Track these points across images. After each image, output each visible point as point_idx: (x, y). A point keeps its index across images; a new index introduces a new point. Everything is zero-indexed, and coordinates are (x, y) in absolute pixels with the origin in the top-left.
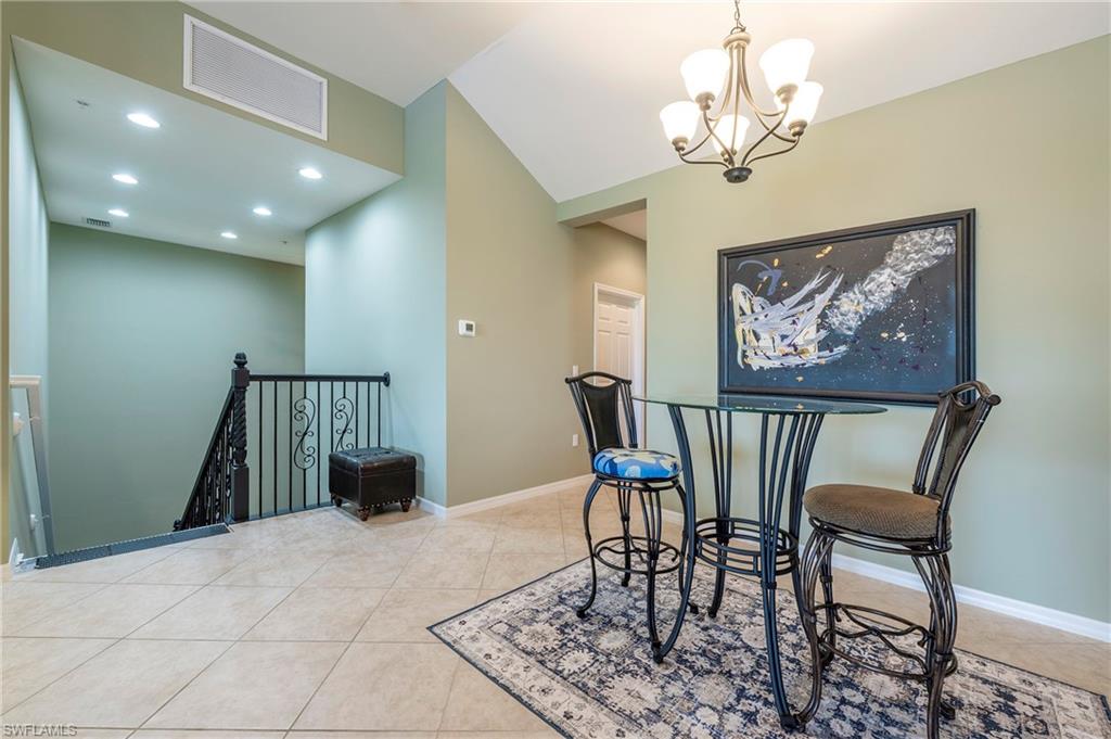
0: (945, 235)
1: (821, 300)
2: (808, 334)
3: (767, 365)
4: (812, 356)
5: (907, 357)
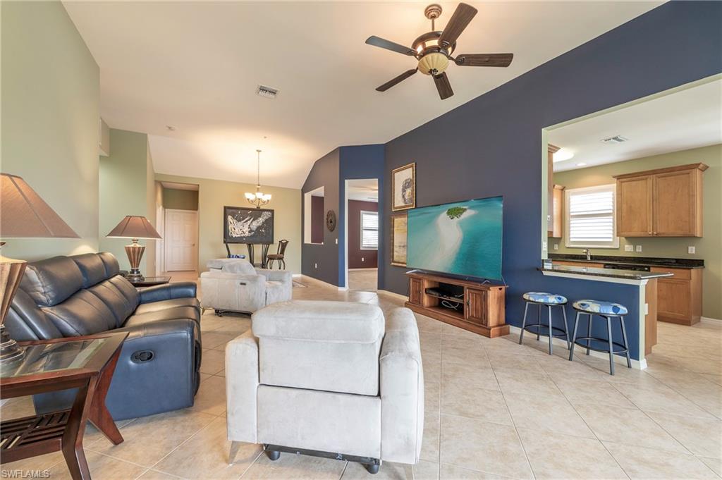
0: (270, 213)
1: (249, 222)
2: (246, 229)
3: (237, 236)
4: (247, 234)
5: (265, 234)
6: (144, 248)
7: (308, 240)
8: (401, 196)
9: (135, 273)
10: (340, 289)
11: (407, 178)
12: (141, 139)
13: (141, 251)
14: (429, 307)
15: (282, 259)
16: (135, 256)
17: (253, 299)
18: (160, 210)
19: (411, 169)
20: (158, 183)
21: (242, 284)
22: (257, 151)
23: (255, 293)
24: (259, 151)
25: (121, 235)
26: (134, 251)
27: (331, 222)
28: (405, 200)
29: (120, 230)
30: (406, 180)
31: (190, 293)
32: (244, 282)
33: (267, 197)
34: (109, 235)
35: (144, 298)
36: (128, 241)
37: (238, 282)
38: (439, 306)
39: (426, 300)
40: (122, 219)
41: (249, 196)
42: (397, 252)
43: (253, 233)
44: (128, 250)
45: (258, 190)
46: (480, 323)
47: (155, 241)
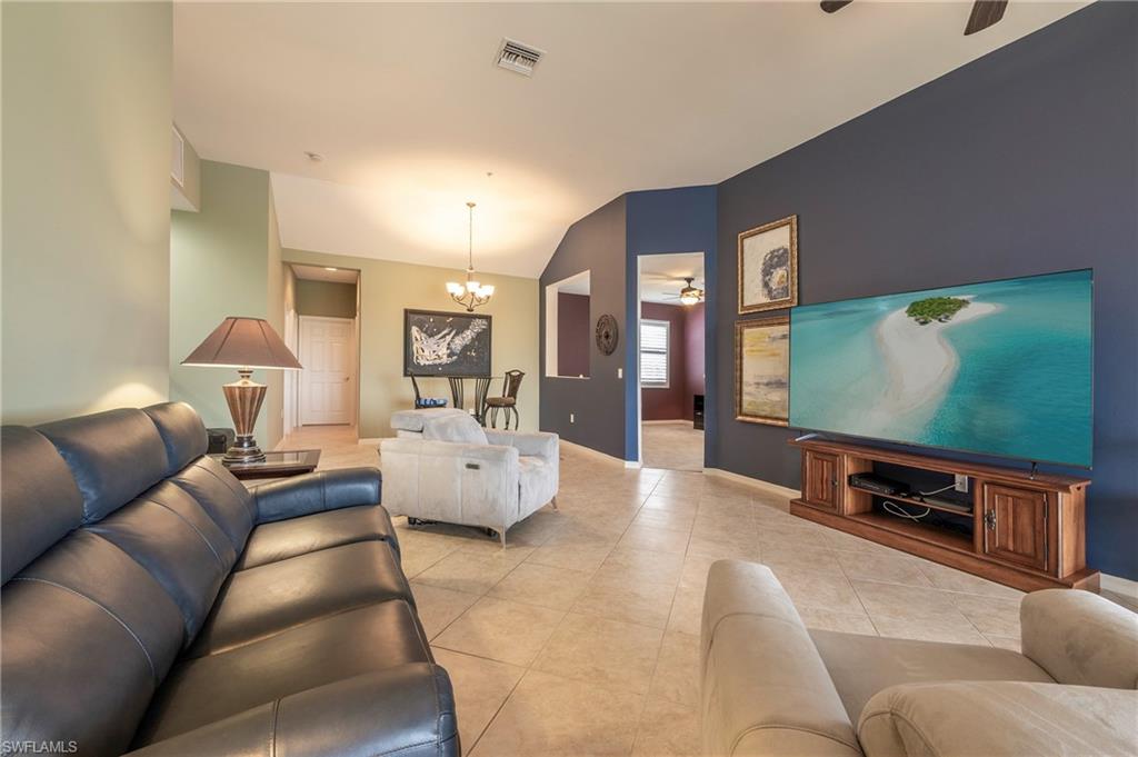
0: (484, 322)
1: (449, 338)
2: (443, 351)
3: (427, 363)
4: (445, 360)
5: (474, 362)
6: (263, 390)
7: (552, 371)
8: (761, 284)
9: (246, 445)
10: (629, 465)
11: (776, 247)
12: (257, 182)
13: (258, 396)
14: (856, 514)
15: (512, 405)
16: (246, 405)
17: (495, 501)
18: (290, 316)
19: (787, 228)
20: (287, 265)
21: (470, 466)
22: (468, 204)
23: (499, 488)
24: (471, 205)
25: (213, 363)
26: (243, 397)
27: (607, 337)
28: (770, 292)
29: (210, 350)
30: (772, 253)
31: (367, 493)
32: (475, 462)
33: (486, 291)
34: (188, 361)
35: (265, 507)
36: (230, 374)
37: (461, 463)
38: (875, 510)
39: (848, 500)
40: (219, 324)
41: (454, 288)
42: (749, 394)
43: (455, 357)
44: (229, 392)
45: (470, 278)
46: (1031, 567)
47: (283, 371)
